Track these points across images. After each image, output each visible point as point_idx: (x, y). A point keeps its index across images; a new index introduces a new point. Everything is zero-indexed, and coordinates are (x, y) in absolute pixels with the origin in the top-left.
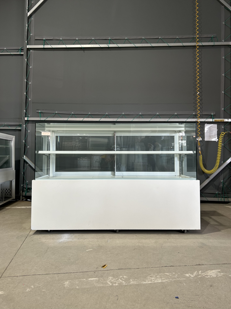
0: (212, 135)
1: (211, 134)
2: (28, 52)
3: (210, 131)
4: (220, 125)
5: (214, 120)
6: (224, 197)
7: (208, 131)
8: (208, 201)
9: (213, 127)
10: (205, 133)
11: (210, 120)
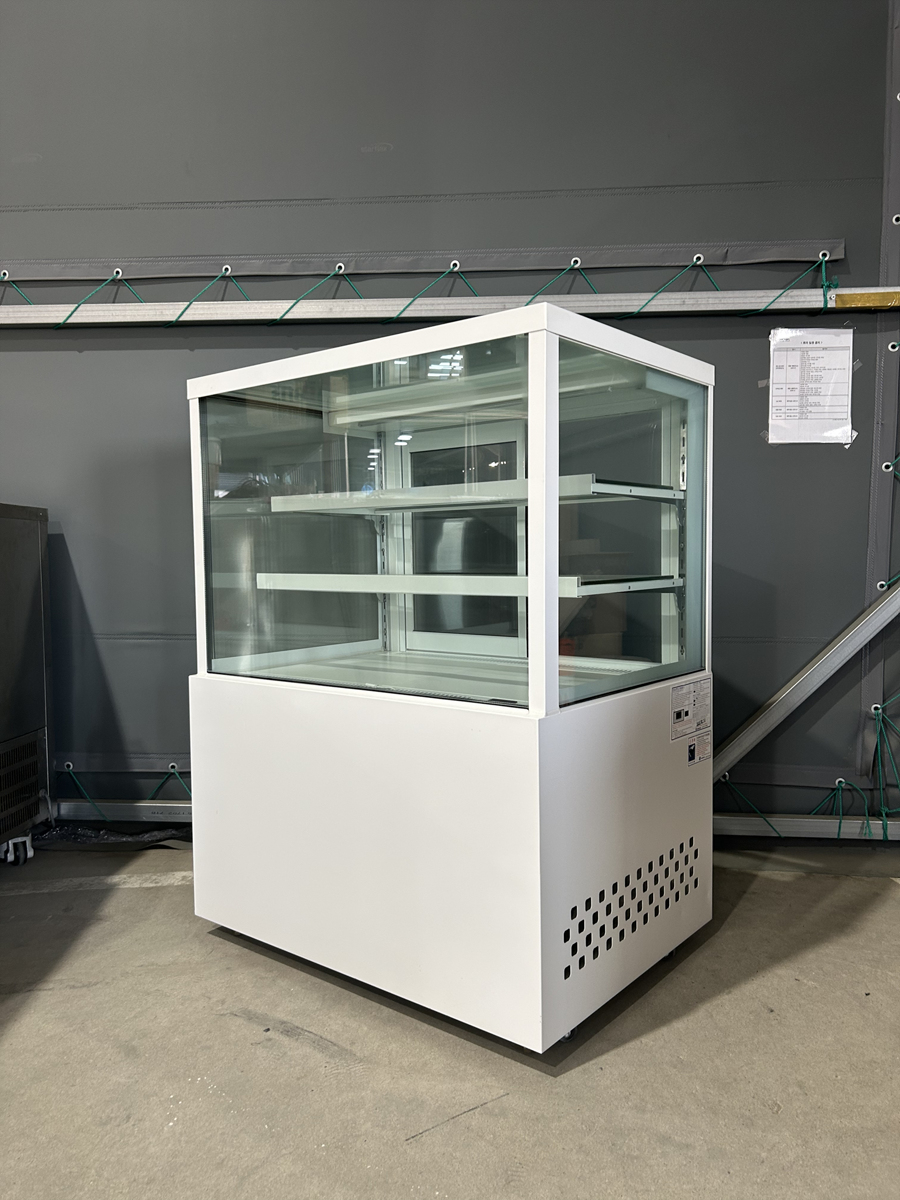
1: (812, 399)
3: (802, 377)
4: (874, 331)
5: (832, 299)
6: (884, 810)
7: (794, 376)
8: (779, 838)
9: (824, 352)
10: (768, 387)
11: (808, 299)
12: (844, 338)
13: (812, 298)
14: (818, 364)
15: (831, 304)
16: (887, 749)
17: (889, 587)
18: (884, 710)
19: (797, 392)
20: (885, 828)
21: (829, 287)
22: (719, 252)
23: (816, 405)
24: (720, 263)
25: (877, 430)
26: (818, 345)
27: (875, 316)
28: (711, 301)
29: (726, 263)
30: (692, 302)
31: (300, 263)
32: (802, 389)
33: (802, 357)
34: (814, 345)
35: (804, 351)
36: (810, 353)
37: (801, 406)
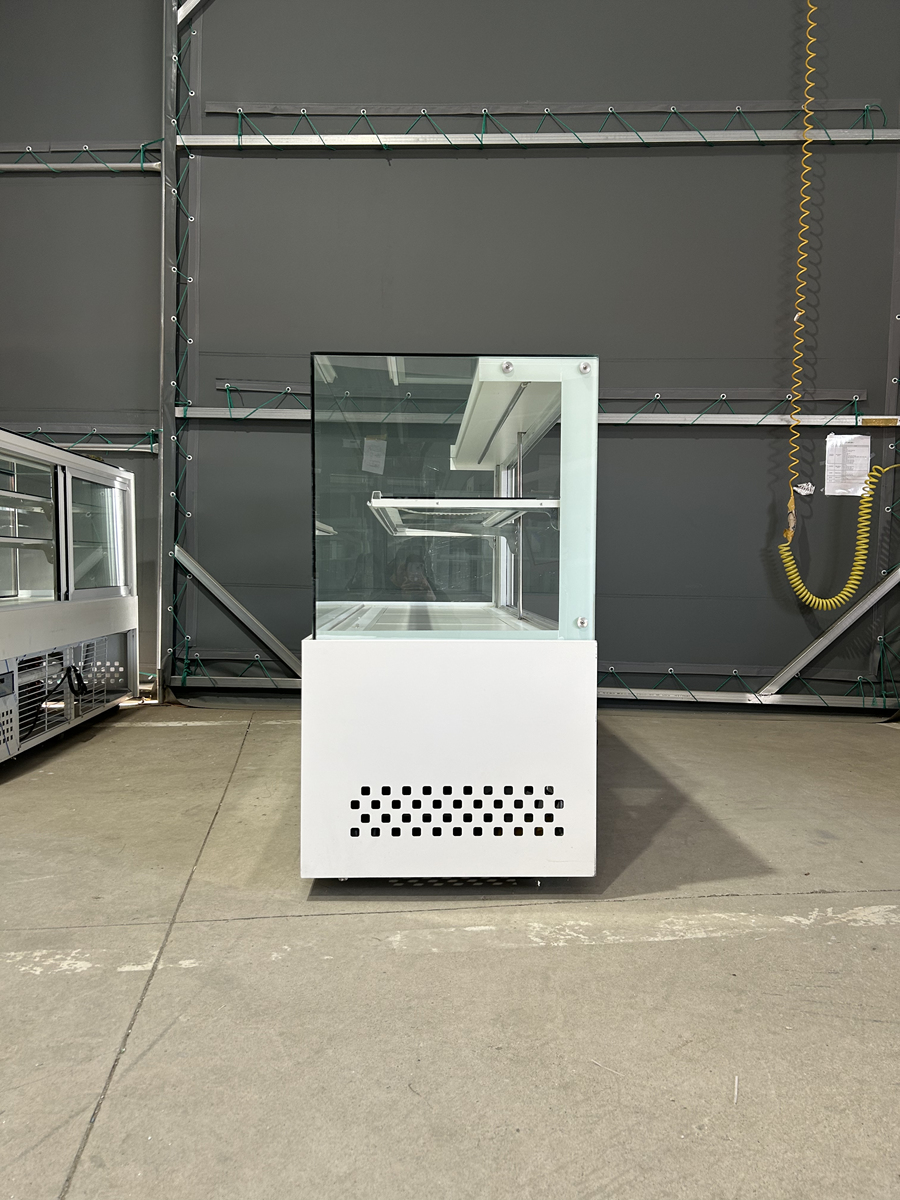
0: (850, 475)
1: (848, 472)
2: (182, 160)
3: (843, 460)
4: (882, 438)
5: (860, 420)
6: (884, 693)
7: (839, 460)
8: (828, 707)
9: (856, 447)
10: (825, 466)
11: (847, 420)
12: (866, 440)
13: (849, 420)
14: (852, 454)
15: (860, 424)
16: (886, 660)
17: (889, 573)
18: (885, 639)
19: (841, 468)
20: (884, 702)
21: (859, 415)
25: (882, 489)
26: (853, 444)
29: (804, 400)
30: (786, 420)
32: (843, 467)
33: (844, 451)
34: (850, 444)
36: (847, 448)
37: (843, 476)
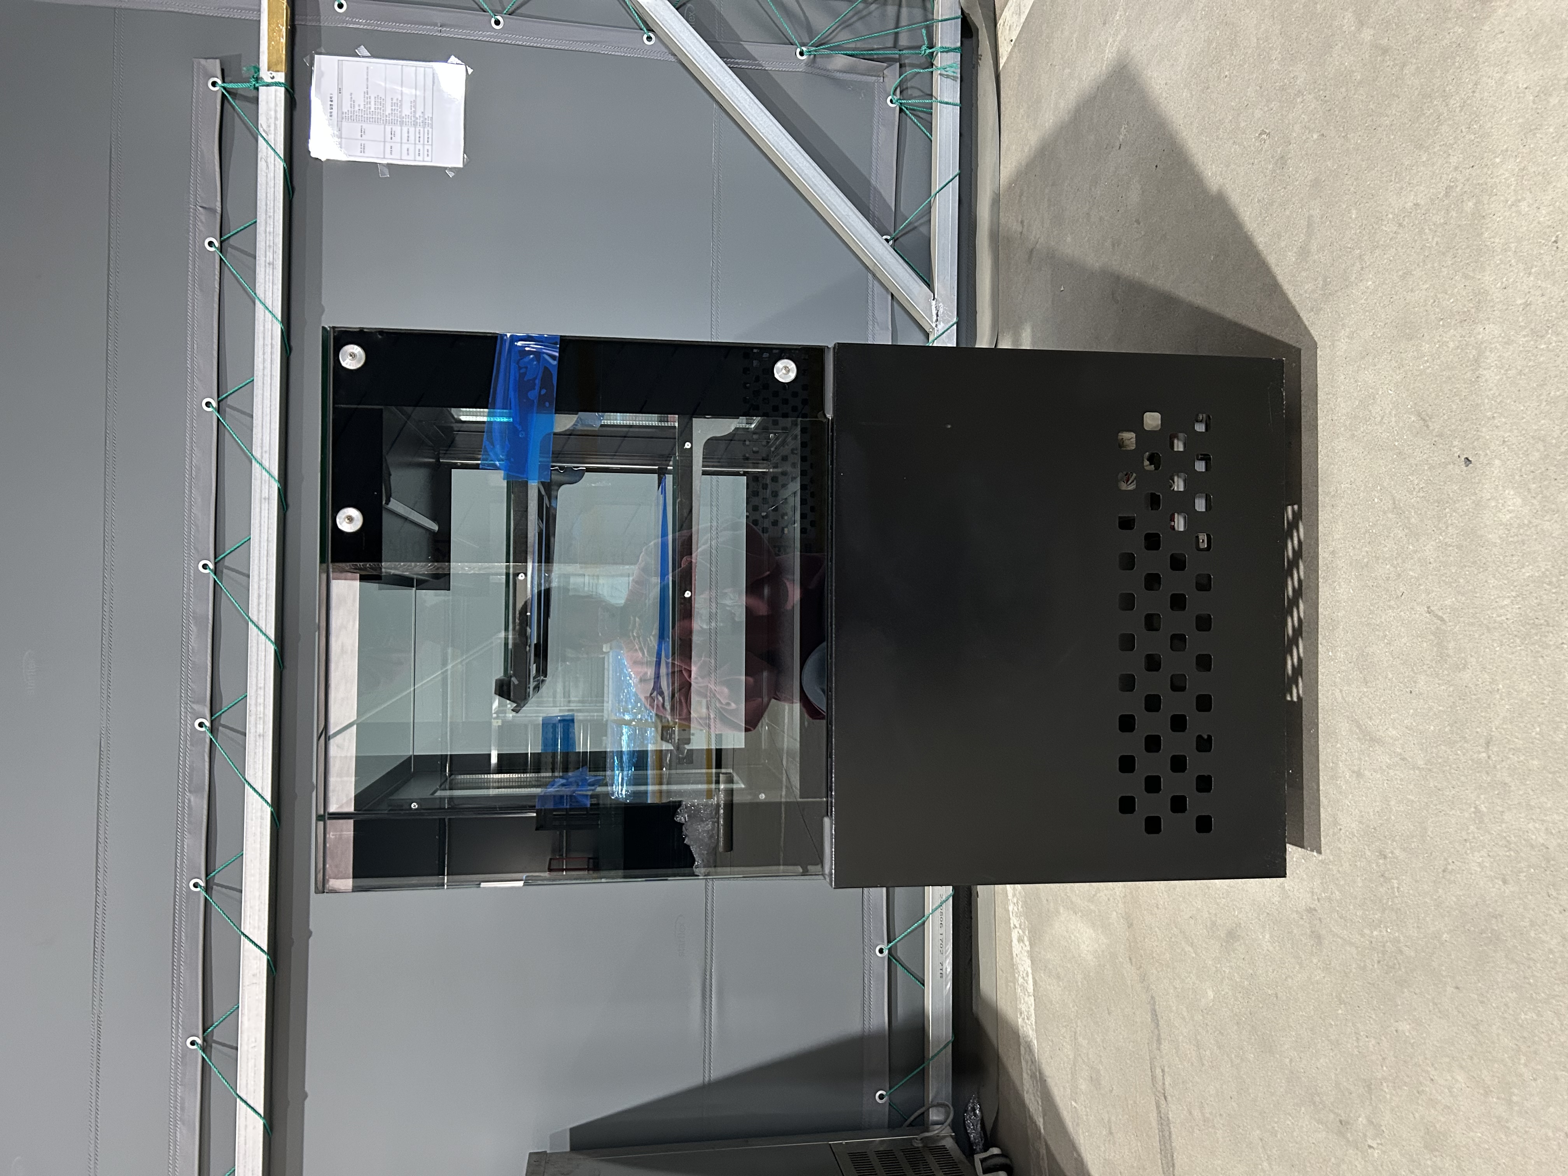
0: (414, 104)
1: (406, 111)
3: (376, 121)
4: (318, 29)
5: (273, 76)
6: (925, 50)
7: (374, 131)
8: (960, 176)
9: (344, 91)
10: (389, 166)
11: (272, 105)
12: (326, 65)
13: (272, 102)
14: (360, 101)
15: (281, 77)
16: (851, 44)
17: (651, 29)
18: (803, 44)
19: (397, 129)
20: (948, 50)
21: (257, 79)
22: (203, 218)
23: (415, 107)
24: (219, 217)
25: (447, 33)
26: (335, 99)
27: (298, 28)
28: (270, 229)
29: (219, 210)
30: (270, 254)
31: (191, 780)
32: (393, 123)
33: (351, 119)
34: (335, 103)
35: (342, 117)
36: (345, 110)
37: (415, 125)
